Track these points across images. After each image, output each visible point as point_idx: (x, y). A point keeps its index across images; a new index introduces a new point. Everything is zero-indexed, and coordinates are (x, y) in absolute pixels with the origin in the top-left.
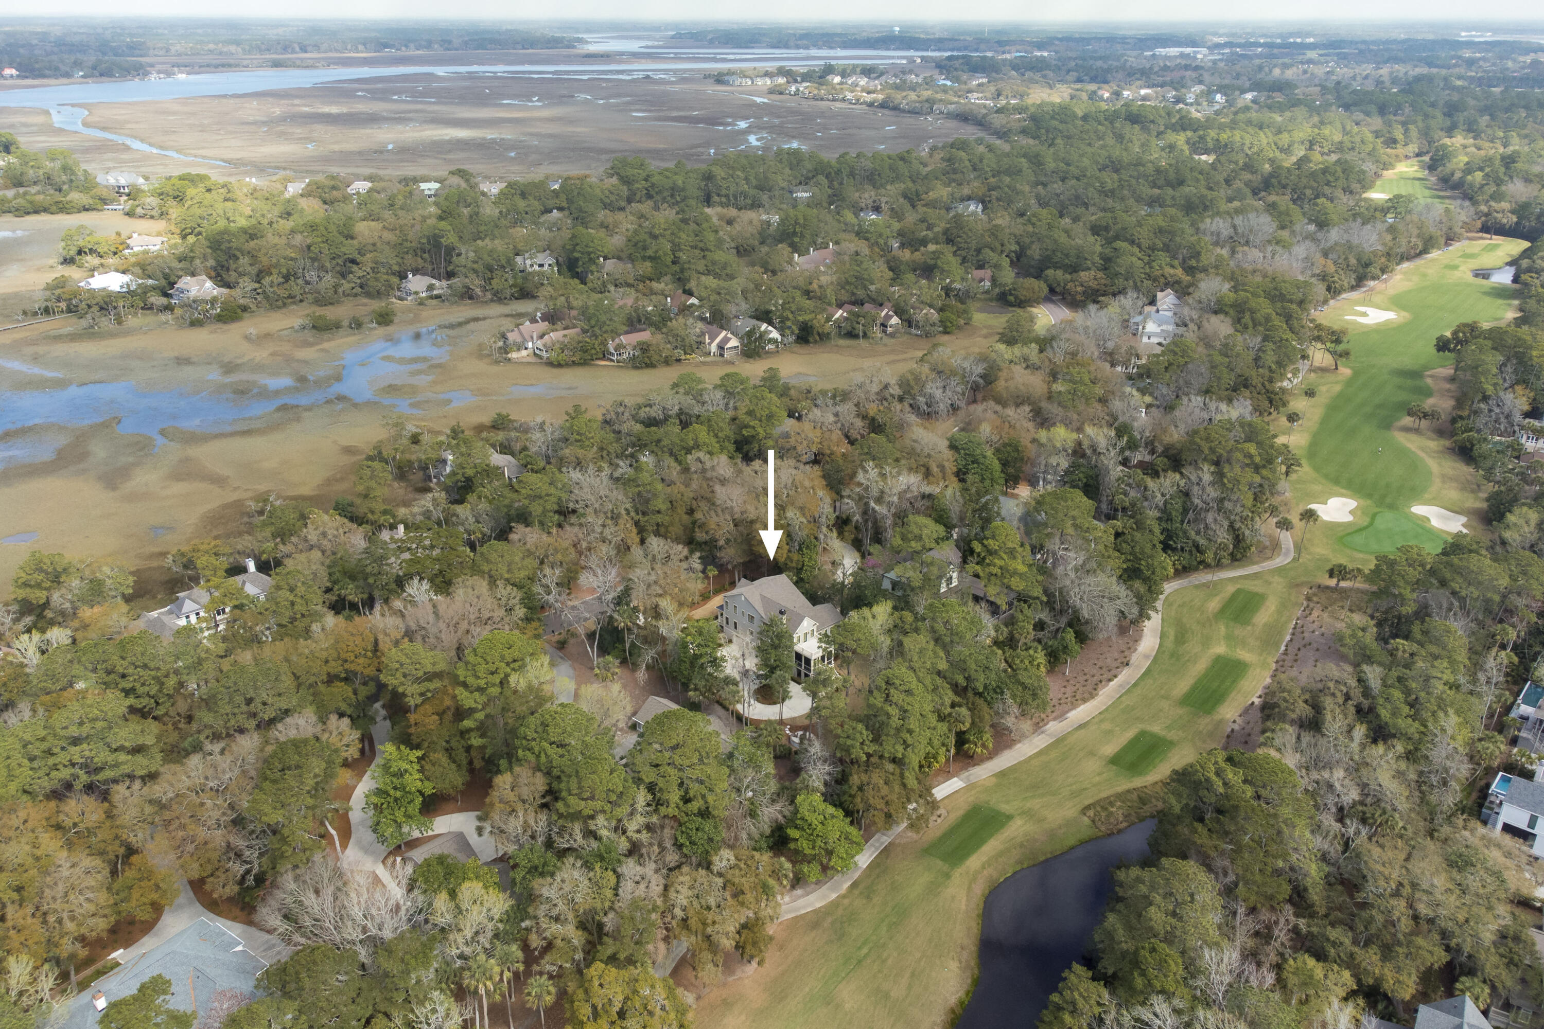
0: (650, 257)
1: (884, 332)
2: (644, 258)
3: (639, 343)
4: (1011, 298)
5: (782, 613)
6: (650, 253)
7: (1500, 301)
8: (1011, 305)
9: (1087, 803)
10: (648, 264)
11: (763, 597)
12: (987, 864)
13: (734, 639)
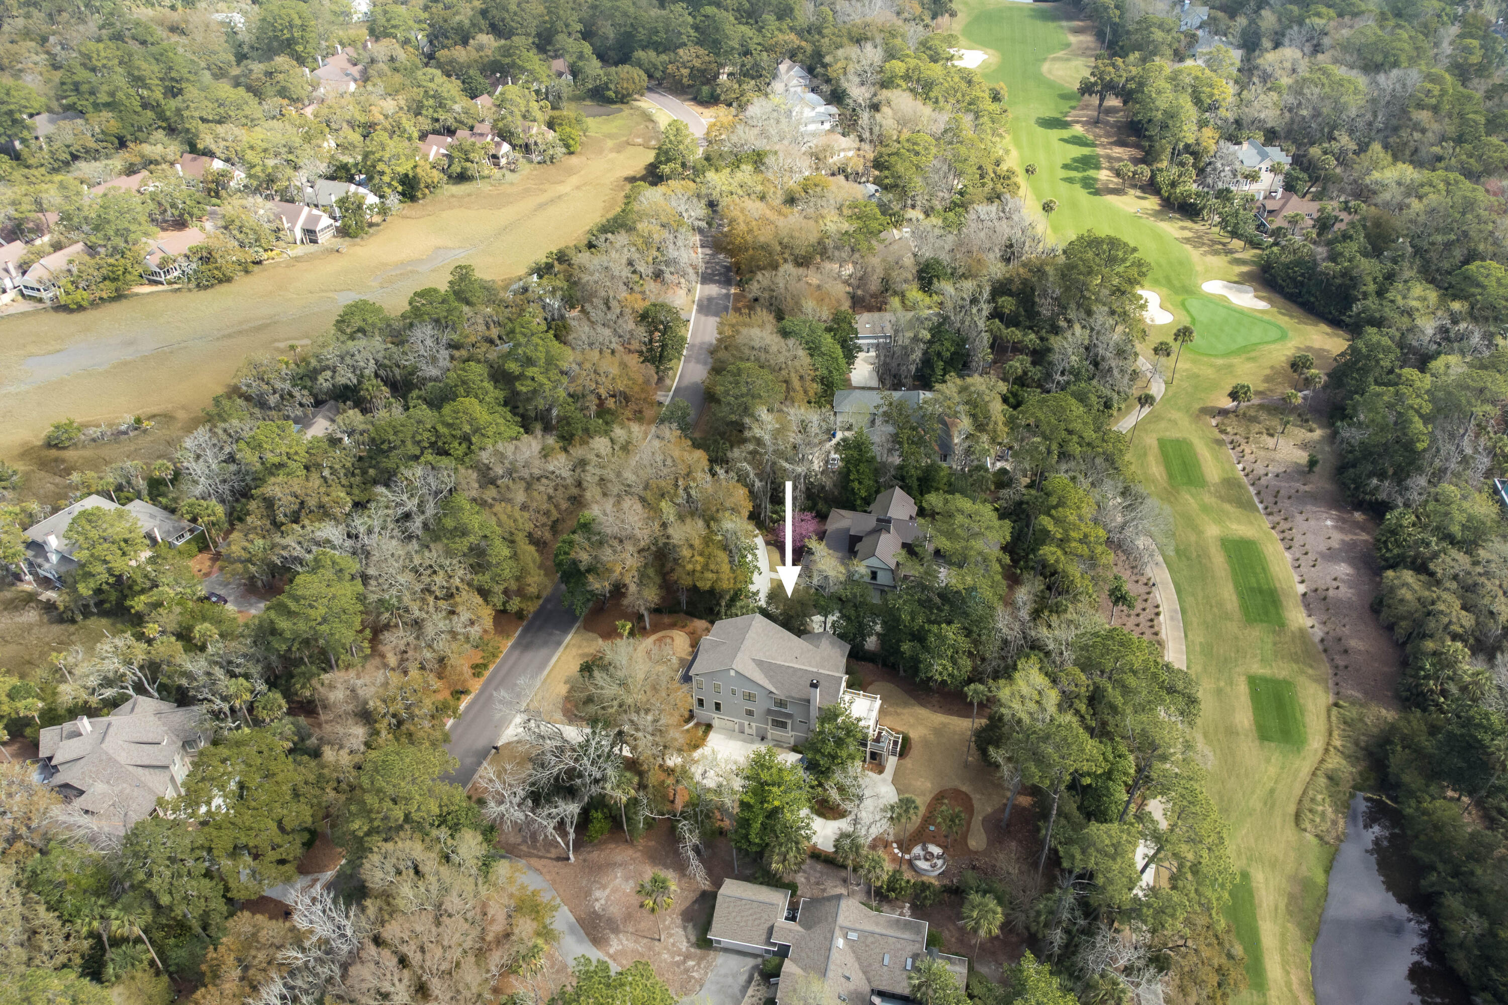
0: (107, 105)
1: (497, 164)
2: (96, 106)
3: (194, 251)
4: (611, 94)
5: (814, 686)
6: (103, 98)
7: (1052, 25)
8: (611, 101)
9: (1292, 809)
10: (106, 114)
11: (760, 664)
12: (1284, 963)
13: (716, 723)
